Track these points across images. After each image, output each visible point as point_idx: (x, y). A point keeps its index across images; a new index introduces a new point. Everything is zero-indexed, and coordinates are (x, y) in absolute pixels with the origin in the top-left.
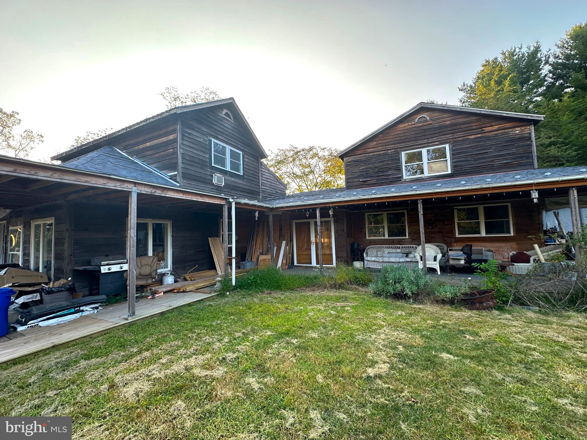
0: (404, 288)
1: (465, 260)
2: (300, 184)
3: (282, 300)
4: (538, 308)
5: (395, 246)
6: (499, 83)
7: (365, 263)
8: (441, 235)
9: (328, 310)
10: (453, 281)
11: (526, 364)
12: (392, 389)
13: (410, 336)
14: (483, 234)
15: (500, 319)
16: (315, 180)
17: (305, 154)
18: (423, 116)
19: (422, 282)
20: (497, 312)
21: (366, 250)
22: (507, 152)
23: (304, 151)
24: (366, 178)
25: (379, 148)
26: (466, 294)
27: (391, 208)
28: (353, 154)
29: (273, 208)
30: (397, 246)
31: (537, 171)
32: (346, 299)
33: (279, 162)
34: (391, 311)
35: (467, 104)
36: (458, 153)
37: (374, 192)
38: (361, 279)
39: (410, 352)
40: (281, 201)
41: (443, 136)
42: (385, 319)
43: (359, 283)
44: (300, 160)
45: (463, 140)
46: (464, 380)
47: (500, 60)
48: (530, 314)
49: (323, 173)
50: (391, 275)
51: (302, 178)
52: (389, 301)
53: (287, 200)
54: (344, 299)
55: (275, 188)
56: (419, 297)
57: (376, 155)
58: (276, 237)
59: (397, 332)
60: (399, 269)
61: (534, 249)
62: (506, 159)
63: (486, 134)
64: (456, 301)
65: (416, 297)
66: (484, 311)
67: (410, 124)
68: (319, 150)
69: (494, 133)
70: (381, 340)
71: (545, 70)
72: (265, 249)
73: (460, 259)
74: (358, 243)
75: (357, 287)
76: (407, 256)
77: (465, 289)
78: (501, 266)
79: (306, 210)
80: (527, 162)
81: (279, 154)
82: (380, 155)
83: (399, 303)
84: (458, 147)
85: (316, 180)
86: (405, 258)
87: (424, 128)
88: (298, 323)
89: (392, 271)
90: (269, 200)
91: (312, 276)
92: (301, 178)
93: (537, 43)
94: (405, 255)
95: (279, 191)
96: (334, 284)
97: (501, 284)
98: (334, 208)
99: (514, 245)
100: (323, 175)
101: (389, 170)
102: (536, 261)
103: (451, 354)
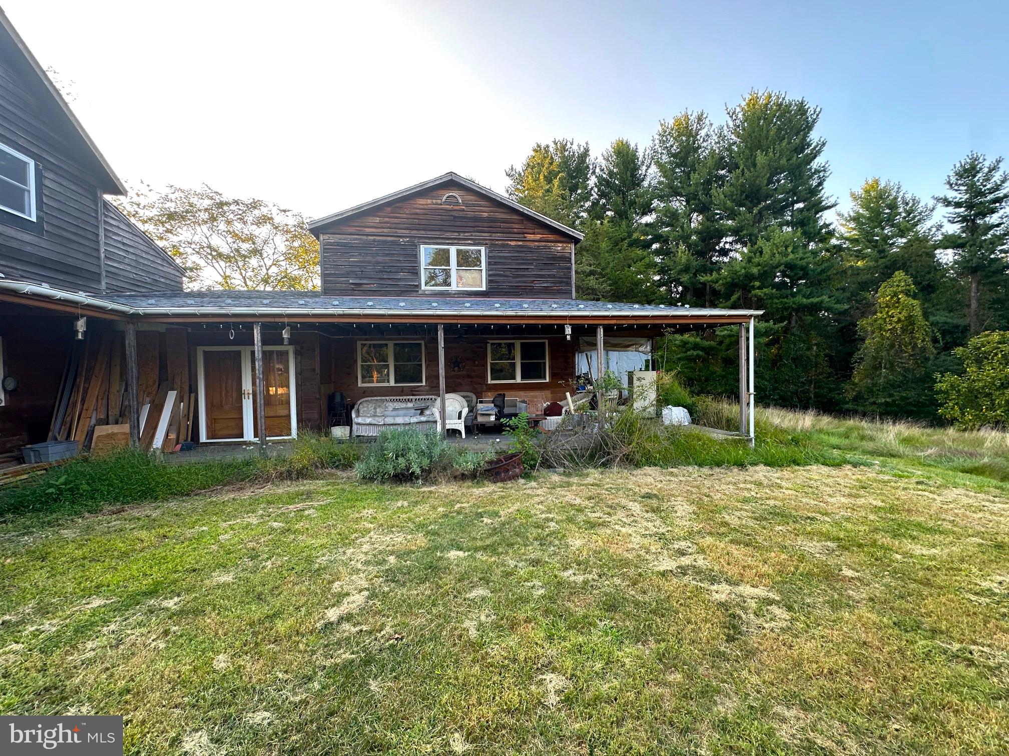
0: (410, 464)
1: (496, 415)
2: (228, 274)
3: (154, 520)
4: (562, 469)
5: (405, 397)
6: (549, 180)
7: (353, 428)
8: (469, 380)
9: (269, 521)
10: (480, 446)
11: (541, 539)
12: (366, 631)
13: (409, 537)
14: (519, 380)
15: (525, 489)
16: (264, 271)
17: (240, 212)
18: (454, 194)
19: (437, 451)
20: (522, 481)
21: (356, 407)
22: (548, 273)
23: (238, 204)
24: (360, 278)
25: (385, 230)
26: (490, 462)
27: (400, 335)
28: (337, 231)
29: (136, 316)
30: (408, 397)
31: (573, 302)
32: (309, 495)
33: (171, 216)
34: (387, 503)
35: (514, 197)
36: (496, 264)
37: (370, 303)
38: (341, 457)
39: (406, 561)
40: (164, 301)
41: (479, 234)
42: (375, 518)
43: (337, 463)
44: (229, 222)
45: (503, 246)
46: (471, 583)
47: (551, 149)
48: (555, 478)
49: (282, 258)
50: (391, 446)
51: (233, 260)
52: (386, 487)
53: (180, 301)
54: (304, 497)
55: (150, 270)
56: (432, 475)
57: (379, 241)
58: (150, 383)
59: (391, 536)
60: (404, 434)
61: (566, 398)
62: (547, 282)
63: (528, 244)
64: (478, 474)
65: (428, 475)
66: (509, 482)
67: (434, 201)
68: (275, 211)
69: (536, 244)
70: (361, 555)
71: (592, 181)
72: (114, 412)
73: (489, 415)
74: (342, 394)
75: (334, 471)
76: (422, 414)
77: (491, 455)
78: (534, 421)
79: (227, 326)
80: (566, 290)
81: (173, 197)
82: (385, 242)
83: (401, 489)
84: (496, 255)
85: (267, 270)
86: (418, 417)
87: (454, 214)
88: (190, 561)
89: (393, 438)
90: (130, 296)
91: (240, 460)
92: (230, 261)
93: (587, 143)
94: (419, 411)
95: (163, 280)
96: (288, 471)
97: (531, 443)
98: (293, 326)
99: (547, 393)
100: (283, 263)
101: (400, 271)
102: (568, 413)
103: (461, 550)
